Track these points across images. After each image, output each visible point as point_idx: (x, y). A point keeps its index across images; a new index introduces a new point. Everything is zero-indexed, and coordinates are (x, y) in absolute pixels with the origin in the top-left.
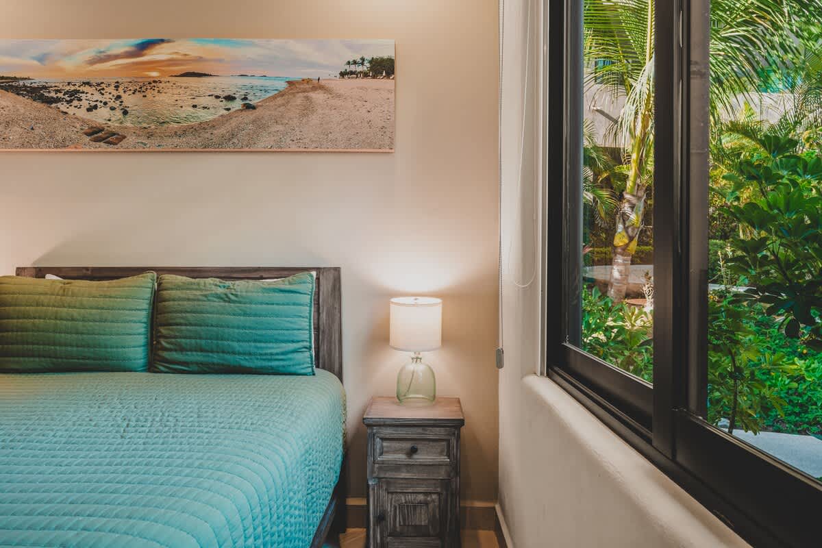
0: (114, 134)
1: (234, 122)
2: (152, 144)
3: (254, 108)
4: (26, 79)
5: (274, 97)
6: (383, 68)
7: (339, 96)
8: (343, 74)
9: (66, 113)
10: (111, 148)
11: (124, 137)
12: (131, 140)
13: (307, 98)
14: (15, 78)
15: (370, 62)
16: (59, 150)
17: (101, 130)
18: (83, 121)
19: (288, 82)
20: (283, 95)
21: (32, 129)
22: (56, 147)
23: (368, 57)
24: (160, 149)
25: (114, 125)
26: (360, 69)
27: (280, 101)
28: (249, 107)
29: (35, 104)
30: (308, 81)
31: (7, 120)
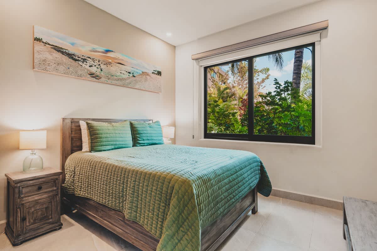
0: (98, 76)
1: (131, 79)
2: (109, 81)
3: (135, 77)
4: (66, 50)
5: (139, 75)
6: (159, 73)
7: (152, 78)
8: (153, 73)
9: (82, 66)
10: (97, 80)
11: (101, 78)
12: (103, 79)
13: (146, 77)
14: (62, 48)
15: (157, 71)
16: (79, 78)
17: (94, 74)
18: (88, 70)
19: (142, 72)
20: (141, 75)
21: (69, 68)
22: (78, 77)
23: (157, 70)
24: (111, 83)
25: (98, 73)
26: (155, 72)
27: (140, 76)
28: (134, 76)
29: (70, 59)
30: (146, 73)
31: (58, 63)
